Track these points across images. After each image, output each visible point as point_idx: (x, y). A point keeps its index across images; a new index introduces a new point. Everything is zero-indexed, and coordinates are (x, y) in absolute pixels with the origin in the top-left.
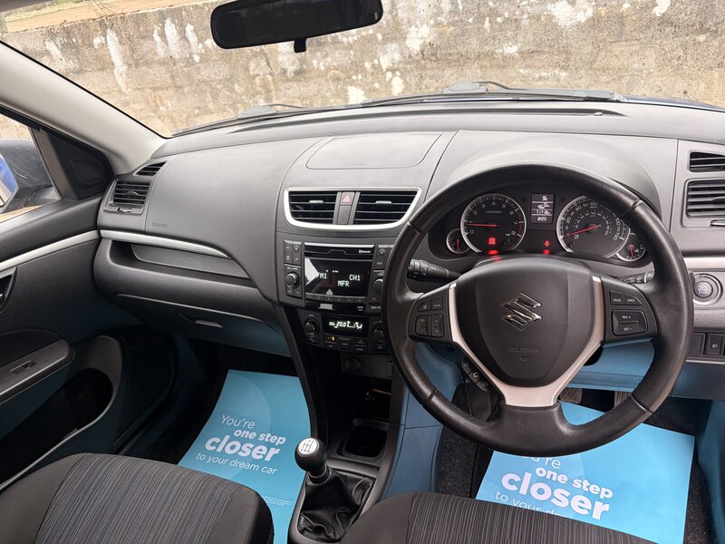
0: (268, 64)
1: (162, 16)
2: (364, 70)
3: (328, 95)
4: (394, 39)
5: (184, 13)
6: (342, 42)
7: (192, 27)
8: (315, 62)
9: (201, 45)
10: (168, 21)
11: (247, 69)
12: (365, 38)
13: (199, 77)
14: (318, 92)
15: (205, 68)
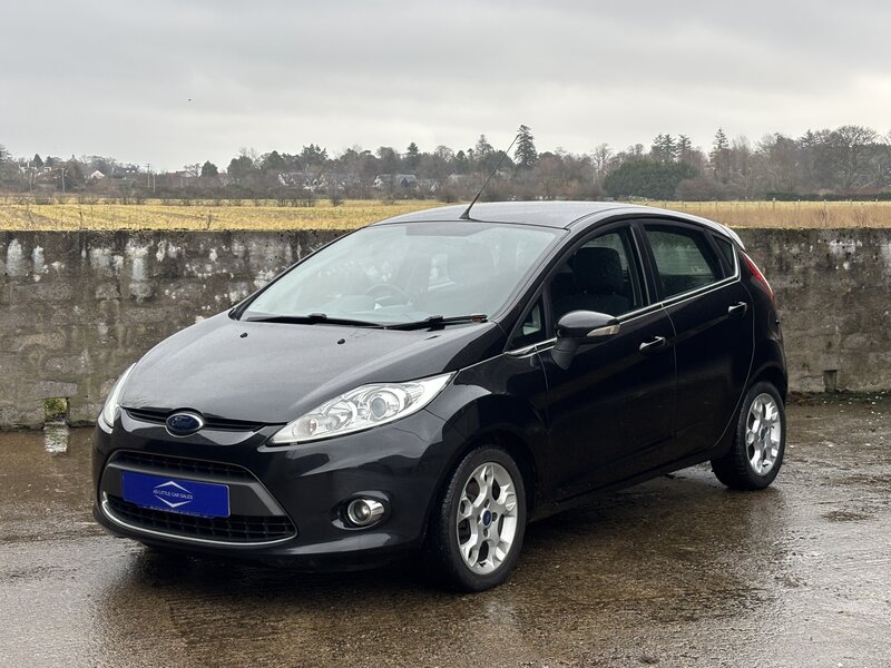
0: (118, 290)
1: (10, 236)
2: (214, 302)
3: (175, 322)
4: (243, 279)
5: (36, 236)
6: (197, 277)
7: (42, 249)
8: (167, 291)
9: (46, 267)
10: (15, 241)
11: (93, 292)
12: (218, 275)
13: (34, 296)
14: (166, 318)
15: (43, 288)
